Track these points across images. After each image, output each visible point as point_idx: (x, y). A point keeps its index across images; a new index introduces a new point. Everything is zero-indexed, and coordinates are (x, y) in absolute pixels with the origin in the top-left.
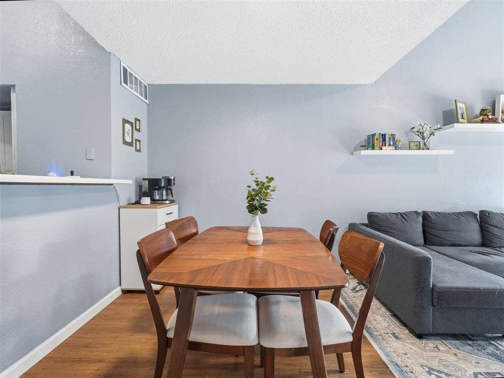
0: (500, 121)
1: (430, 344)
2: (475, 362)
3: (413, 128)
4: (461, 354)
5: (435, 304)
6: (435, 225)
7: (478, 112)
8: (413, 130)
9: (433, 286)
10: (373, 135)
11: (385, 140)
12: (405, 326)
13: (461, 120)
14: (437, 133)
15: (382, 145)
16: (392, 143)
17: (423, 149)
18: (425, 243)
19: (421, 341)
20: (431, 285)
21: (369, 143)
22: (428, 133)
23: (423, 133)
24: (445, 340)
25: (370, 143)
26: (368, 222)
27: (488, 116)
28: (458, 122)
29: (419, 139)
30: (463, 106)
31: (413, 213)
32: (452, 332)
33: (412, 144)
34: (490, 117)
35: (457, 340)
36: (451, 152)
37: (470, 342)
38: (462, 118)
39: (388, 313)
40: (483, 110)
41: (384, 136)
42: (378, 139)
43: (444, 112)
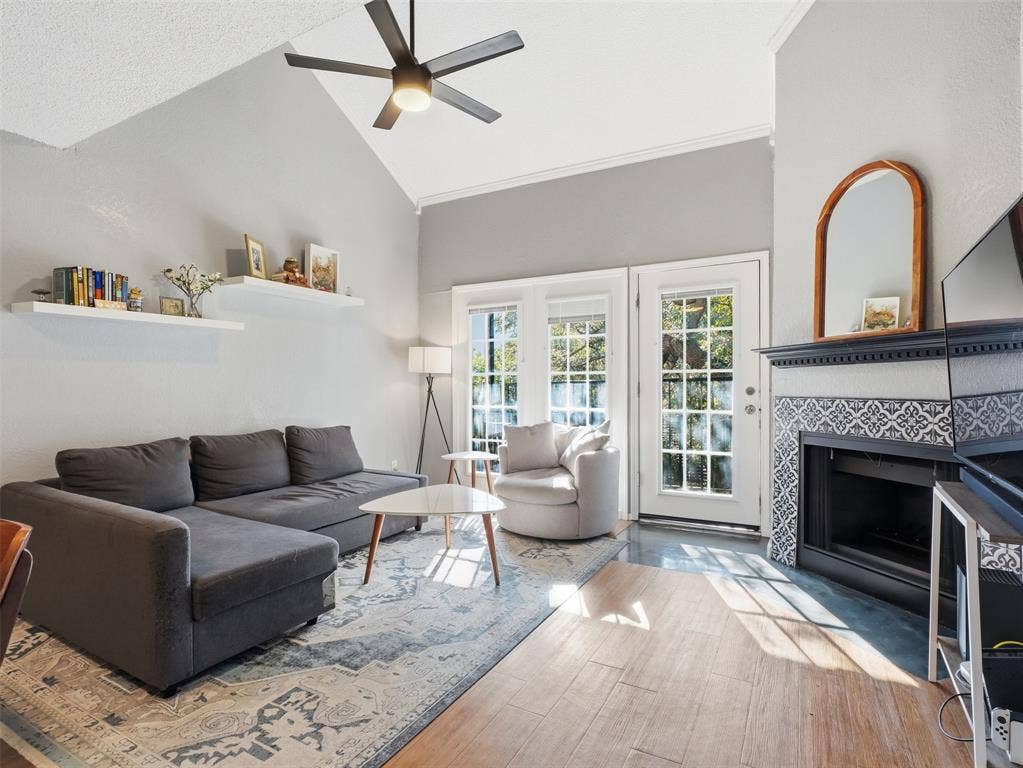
0: (311, 285)
1: (188, 697)
2: (264, 691)
3: (169, 271)
4: (240, 688)
5: (198, 617)
6: (215, 462)
7: (282, 264)
8: (169, 275)
9: (193, 581)
10: (70, 271)
11: (102, 287)
12: (140, 686)
13: (255, 272)
14: (216, 288)
15: (95, 296)
16: (119, 294)
17: (189, 315)
18: (197, 498)
19: (171, 702)
20: (189, 579)
21: (58, 288)
22: (199, 285)
23: (189, 284)
24: (217, 675)
25: (63, 286)
26: (58, 476)
27: (294, 272)
28: (250, 275)
29: (181, 294)
30: (258, 247)
31: (171, 443)
32: (232, 653)
33: (167, 303)
34: (298, 275)
35: (240, 663)
36: (241, 326)
37: (260, 658)
38: (258, 268)
39: (104, 674)
40: (288, 262)
41: (99, 278)
42: (82, 282)
43: (228, 251)
